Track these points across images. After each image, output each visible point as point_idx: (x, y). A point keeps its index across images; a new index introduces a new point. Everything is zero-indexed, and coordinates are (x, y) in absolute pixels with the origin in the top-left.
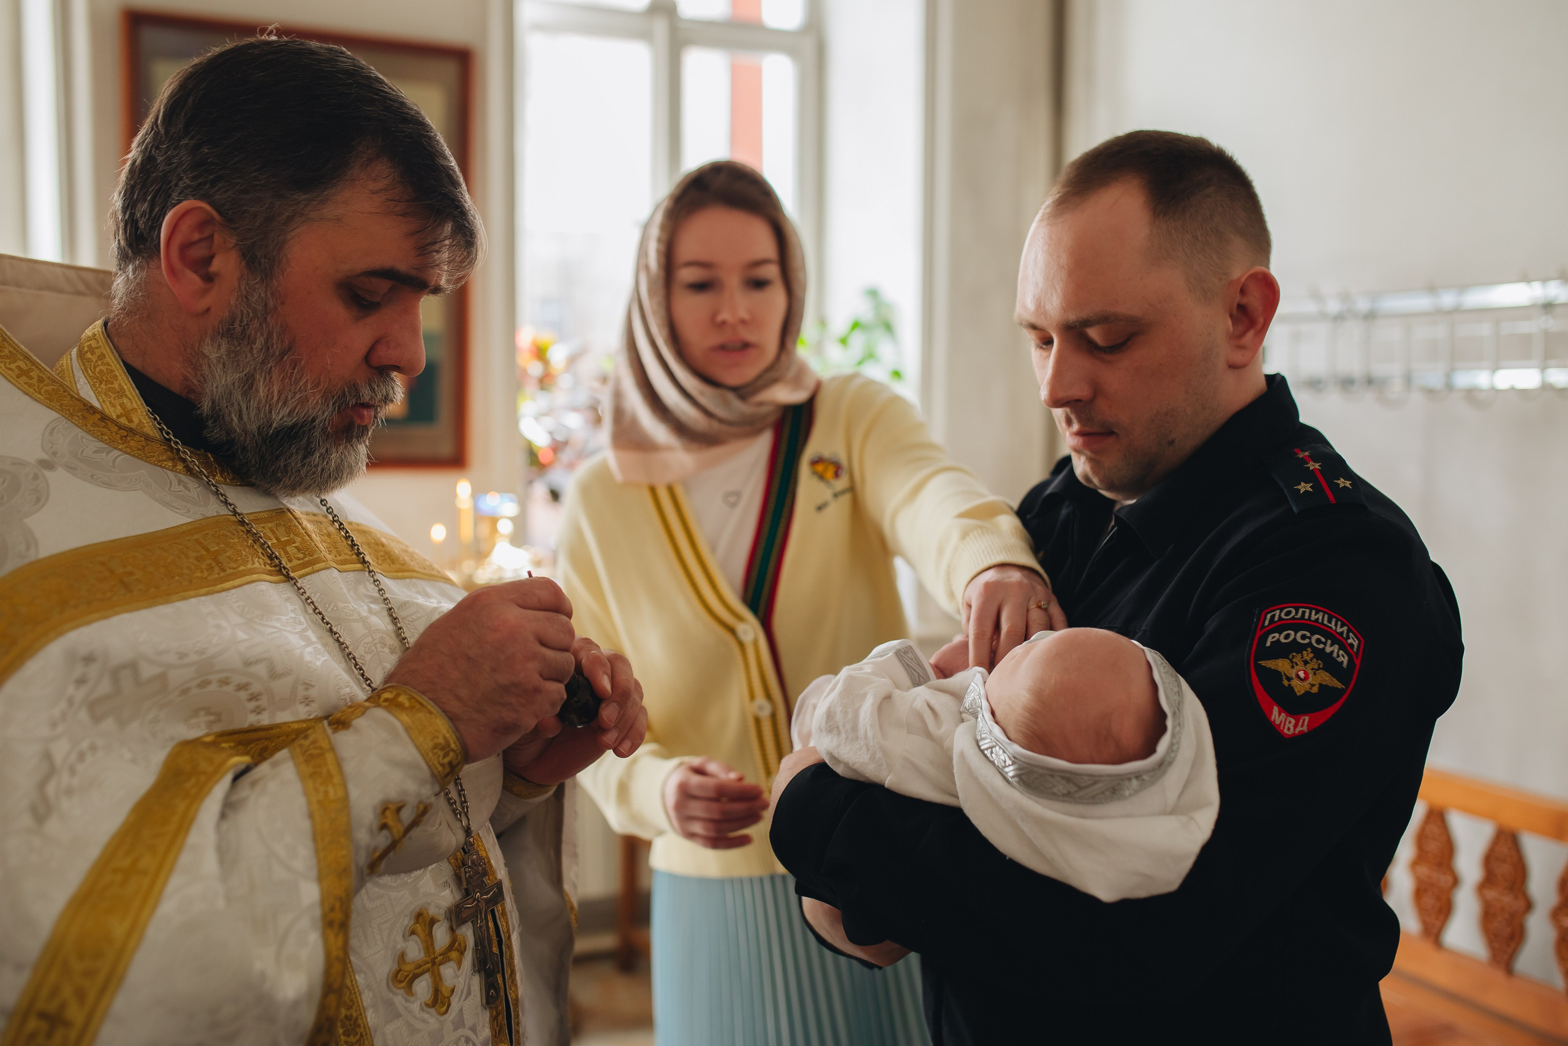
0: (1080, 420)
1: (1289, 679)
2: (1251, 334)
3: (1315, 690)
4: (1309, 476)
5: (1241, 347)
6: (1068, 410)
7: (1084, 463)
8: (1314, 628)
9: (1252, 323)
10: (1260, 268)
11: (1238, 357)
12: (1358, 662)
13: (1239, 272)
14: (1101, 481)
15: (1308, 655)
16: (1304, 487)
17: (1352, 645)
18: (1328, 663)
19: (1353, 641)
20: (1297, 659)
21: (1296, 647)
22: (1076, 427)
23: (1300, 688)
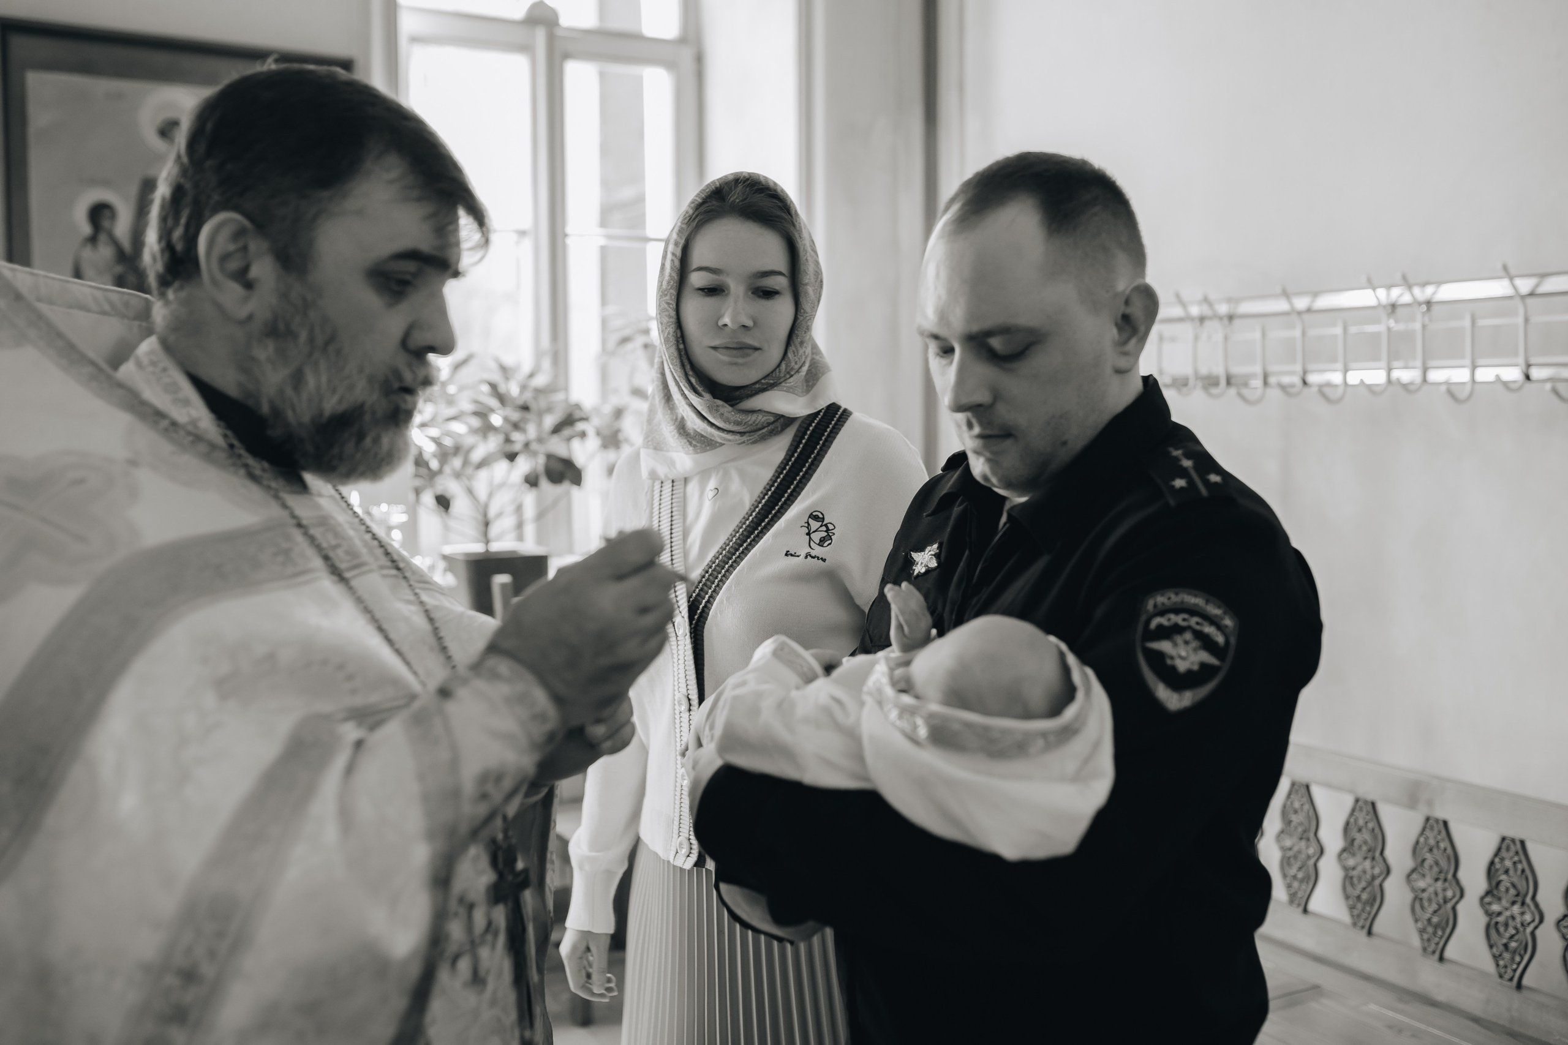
0: (981, 424)
1: (1172, 658)
2: (1133, 341)
3: (1196, 667)
4: (1183, 473)
5: (1126, 354)
6: (969, 414)
7: (983, 464)
8: (1193, 612)
9: (1134, 331)
10: (1139, 282)
11: (1122, 363)
12: (1233, 640)
13: (1123, 285)
14: (1000, 480)
15: (1188, 636)
16: (1179, 483)
17: (1226, 626)
18: (1207, 643)
19: (1228, 622)
20: (1179, 639)
21: (1177, 630)
22: (977, 430)
23: (1182, 666)
